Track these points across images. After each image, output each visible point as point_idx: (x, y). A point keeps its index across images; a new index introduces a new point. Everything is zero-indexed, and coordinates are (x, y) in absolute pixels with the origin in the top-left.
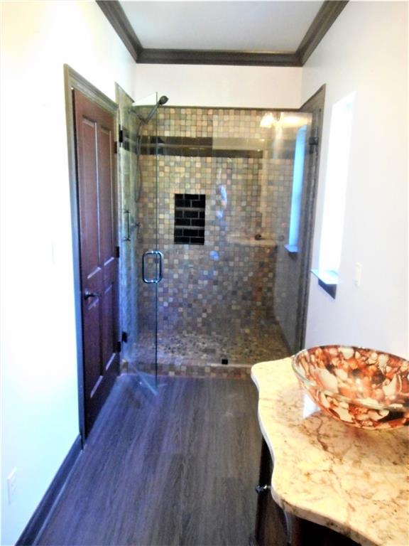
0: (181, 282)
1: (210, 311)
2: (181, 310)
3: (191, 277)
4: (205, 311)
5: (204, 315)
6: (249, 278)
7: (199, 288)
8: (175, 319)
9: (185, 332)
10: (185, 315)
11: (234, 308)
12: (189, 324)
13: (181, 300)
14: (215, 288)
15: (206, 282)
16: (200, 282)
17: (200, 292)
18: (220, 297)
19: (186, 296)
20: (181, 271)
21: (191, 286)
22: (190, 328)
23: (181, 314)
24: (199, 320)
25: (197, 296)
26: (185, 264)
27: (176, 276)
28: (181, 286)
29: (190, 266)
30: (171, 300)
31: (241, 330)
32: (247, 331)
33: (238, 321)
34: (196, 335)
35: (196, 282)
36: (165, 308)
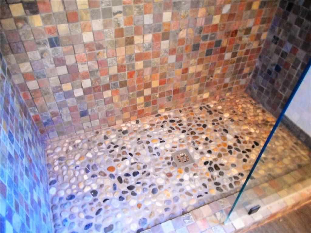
0: (100, 47)
1: (155, 84)
2: (107, 94)
3: (119, 32)
4: (148, 86)
5: (147, 92)
6: (222, 16)
7: (137, 51)
8: (100, 110)
9: (119, 122)
10: (116, 99)
11: (191, 70)
12: (124, 110)
13: (106, 80)
14: (165, 45)
15: (149, 38)
16: (138, 39)
17: (139, 57)
18: (172, 59)
19: (113, 70)
20: (97, 25)
21: (122, 52)
22: (126, 115)
23: (109, 101)
24: (140, 100)
25: (133, 66)
26: (103, 6)
27: (88, 37)
28: (103, 55)
29: (115, 9)
30: (87, 83)
31: (199, 96)
32: (206, 95)
33: (196, 86)
34: (137, 122)
35: (130, 42)
36: (79, 98)
